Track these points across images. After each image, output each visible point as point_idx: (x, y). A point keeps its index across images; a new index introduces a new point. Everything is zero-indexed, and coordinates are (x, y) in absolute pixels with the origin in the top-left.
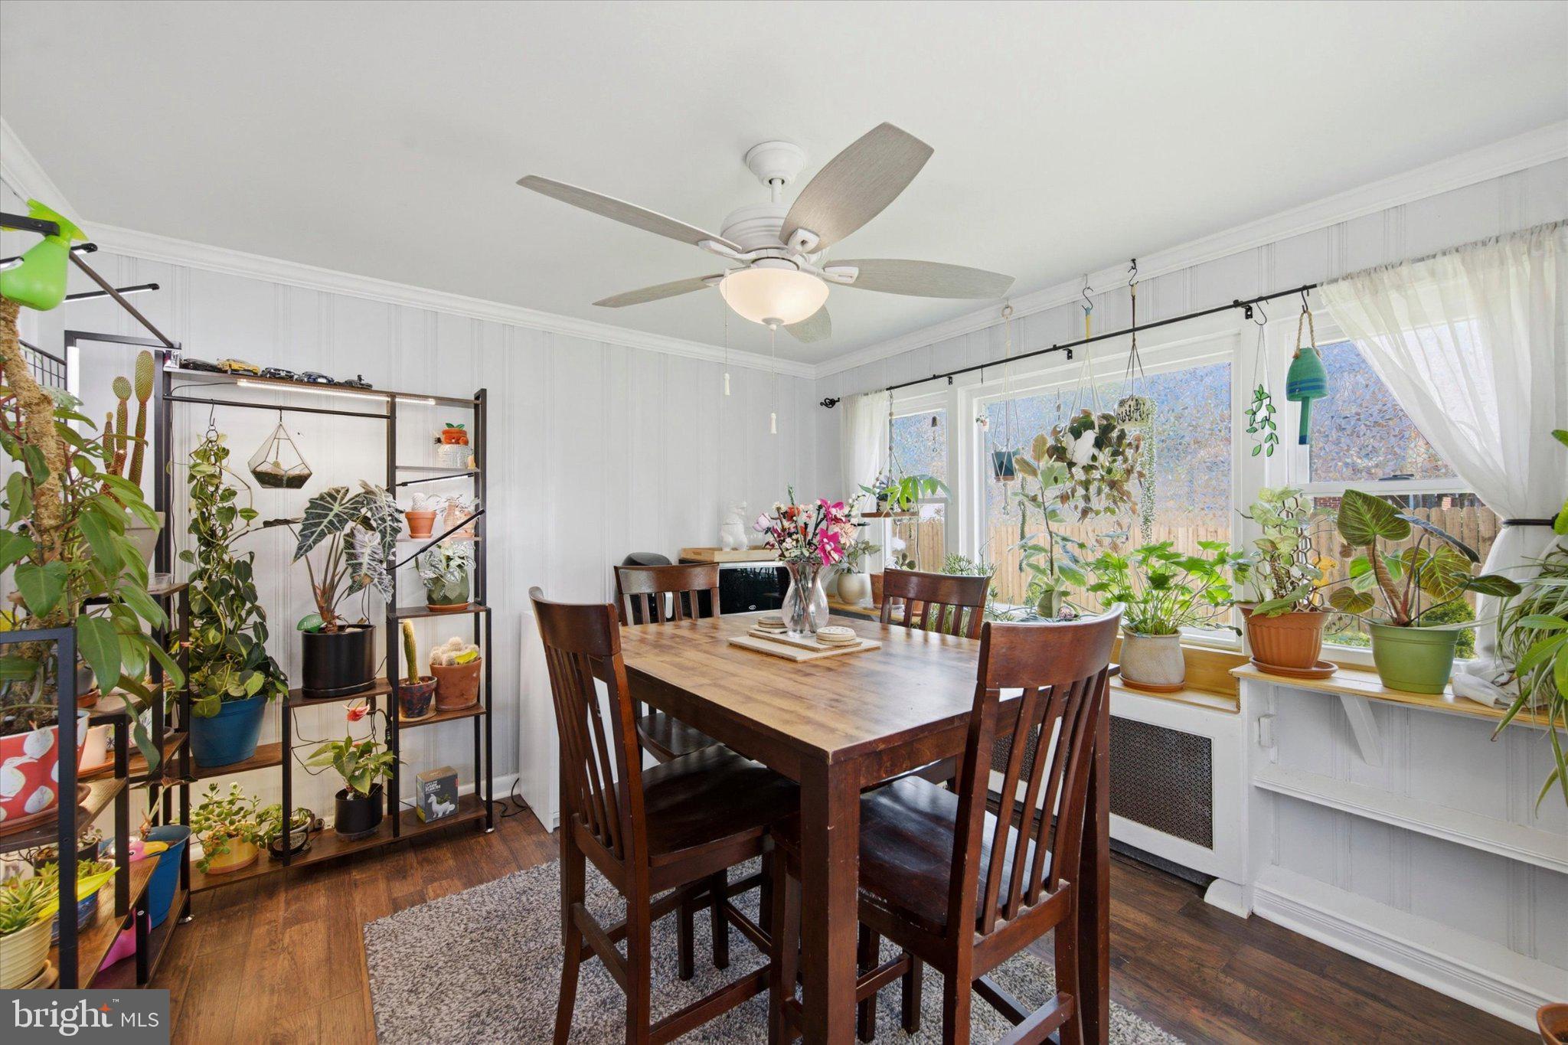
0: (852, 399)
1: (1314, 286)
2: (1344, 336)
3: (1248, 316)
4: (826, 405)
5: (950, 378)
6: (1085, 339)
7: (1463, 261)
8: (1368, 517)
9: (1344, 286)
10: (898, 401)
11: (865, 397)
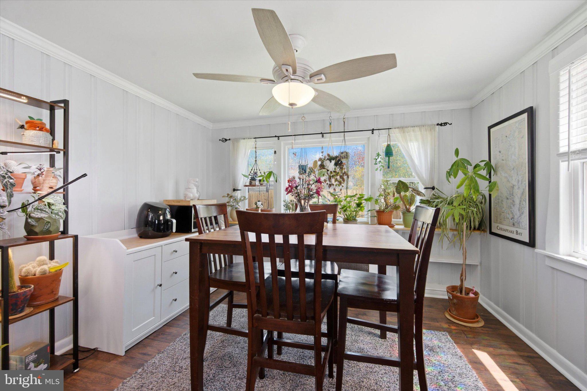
0: (237, 140)
1: (391, 129)
2: (396, 142)
3: (373, 133)
4: (223, 141)
5: (279, 138)
6: (330, 132)
7: (420, 129)
8: (402, 187)
9: (397, 129)
10: (259, 143)
11: (243, 140)
